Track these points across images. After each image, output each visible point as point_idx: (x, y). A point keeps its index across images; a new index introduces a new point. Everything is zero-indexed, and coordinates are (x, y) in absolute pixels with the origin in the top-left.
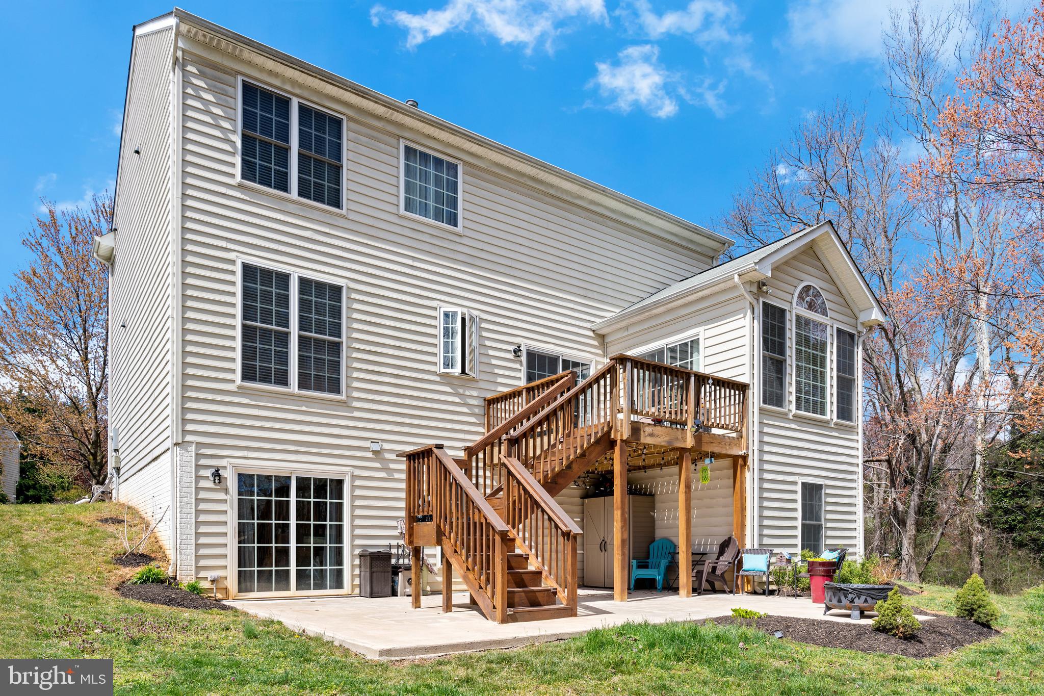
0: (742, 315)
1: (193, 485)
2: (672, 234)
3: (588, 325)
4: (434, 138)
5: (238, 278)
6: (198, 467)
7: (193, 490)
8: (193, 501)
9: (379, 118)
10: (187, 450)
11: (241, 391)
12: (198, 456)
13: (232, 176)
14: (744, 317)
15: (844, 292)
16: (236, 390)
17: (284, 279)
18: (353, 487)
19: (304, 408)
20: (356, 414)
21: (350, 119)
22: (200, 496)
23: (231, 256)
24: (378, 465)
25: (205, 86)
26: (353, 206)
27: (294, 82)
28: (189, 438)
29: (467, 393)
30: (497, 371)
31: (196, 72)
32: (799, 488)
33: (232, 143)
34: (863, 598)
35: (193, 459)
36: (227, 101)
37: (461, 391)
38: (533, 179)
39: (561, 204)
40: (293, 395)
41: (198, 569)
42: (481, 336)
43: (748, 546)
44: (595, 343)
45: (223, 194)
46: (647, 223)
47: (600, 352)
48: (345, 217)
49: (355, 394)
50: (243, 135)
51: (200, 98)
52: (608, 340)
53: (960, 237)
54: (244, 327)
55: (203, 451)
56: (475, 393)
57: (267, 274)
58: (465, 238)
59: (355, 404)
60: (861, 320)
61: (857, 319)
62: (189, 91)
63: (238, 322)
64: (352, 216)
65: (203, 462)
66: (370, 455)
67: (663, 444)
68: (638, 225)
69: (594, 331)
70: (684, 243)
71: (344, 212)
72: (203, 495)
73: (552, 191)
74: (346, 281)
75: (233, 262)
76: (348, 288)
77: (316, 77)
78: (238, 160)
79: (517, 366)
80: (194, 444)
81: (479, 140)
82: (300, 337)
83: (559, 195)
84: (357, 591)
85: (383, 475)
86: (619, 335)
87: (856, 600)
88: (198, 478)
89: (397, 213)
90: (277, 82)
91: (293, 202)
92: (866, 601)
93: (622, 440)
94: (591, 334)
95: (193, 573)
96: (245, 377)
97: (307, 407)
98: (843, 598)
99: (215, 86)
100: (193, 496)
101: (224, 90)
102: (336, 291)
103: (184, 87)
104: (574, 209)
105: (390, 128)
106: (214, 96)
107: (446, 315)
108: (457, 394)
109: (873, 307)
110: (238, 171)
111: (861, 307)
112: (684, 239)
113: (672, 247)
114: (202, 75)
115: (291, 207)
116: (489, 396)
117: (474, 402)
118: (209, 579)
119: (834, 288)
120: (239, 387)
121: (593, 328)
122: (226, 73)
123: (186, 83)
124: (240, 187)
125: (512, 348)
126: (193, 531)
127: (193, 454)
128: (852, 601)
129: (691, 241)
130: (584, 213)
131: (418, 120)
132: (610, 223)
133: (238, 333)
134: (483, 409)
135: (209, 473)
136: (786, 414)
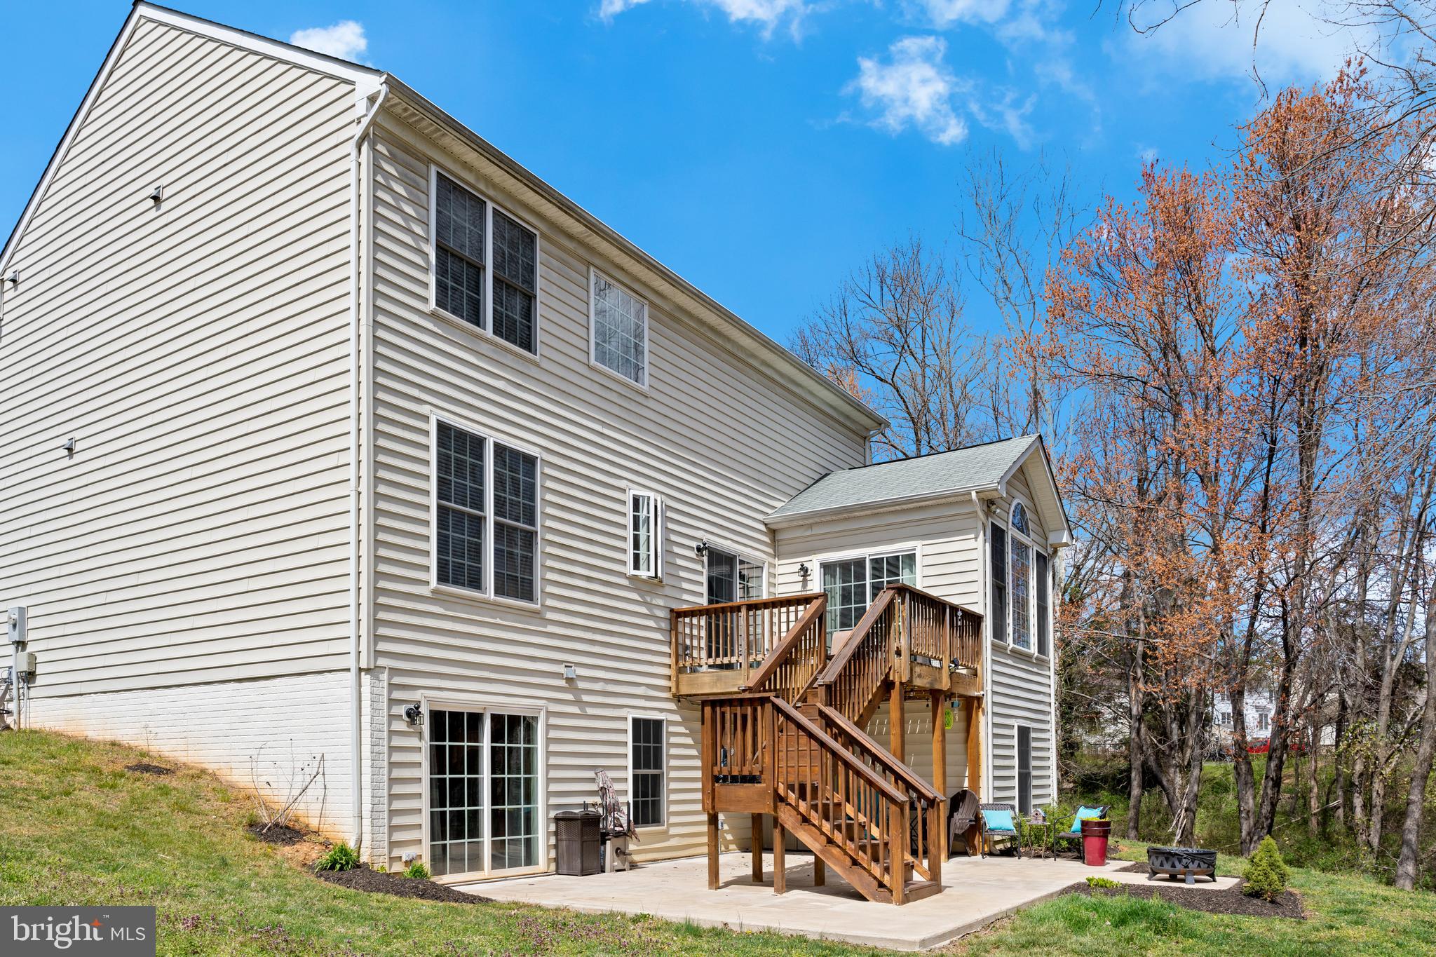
0: (973, 536)
1: (386, 728)
2: (831, 406)
3: (761, 517)
4: (622, 269)
5: (433, 441)
6: (392, 702)
7: (385, 734)
8: (386, 749)
9: (570, 237)
10: (378, 679)
11: (436, 597)
12: (392, 687)
13: (425, 300)
14: (976, 538)
15: (1039, 510)
16: (430, 595)
17: (479, 442)
18: (549, 727)
19: (498, 621)
20: (550, 629)
21: (543, 235)
22: (394, 743)
23: (425, 409)
24: (570, 697)
25: (395, 173)
26: (547, 352)
27: (488, 181)
28: (382, 662)
29: (654, 602)
30: (682, 574)
31: (387, 154)
32: (1015, 732)
33: (425, 255)
34: (1197, 862)
35: (385, 692)
36: (419, 198)
37: (648, 599)
38: (712, 329)
39: (735, 362)
40: (489, 603)
41: (393, 845)
42: (667, 528)
43: (983, 801)
44: (767, 539)
45: (415, 324)
46: (811, 393)
47: (770, 551)
48: (538, 365)
49: (550, 602)
50: (437, 246)
51: (390, 190)
52: (780, 536)
53: (1037, 418)
54: (439, 507)
55: (397, 680)
56: (660, 602)
57: (461, 435)
58: (651, 400)
59: (550, 615)
60: (1050, 541)
61: (1046, 539)
62: (379, 178)
63: (433, 501)
64: (545, 364)
65: (397, 695)
66: (562, 683)
67: (928, 686)
68: (803, 394)
69: (766, 525)
70: (842, 419)
71: (537, 358)
72: (397, 741)
73: (729, 346)
74: (538, 449)
75: (426, 419)
76: (542, 460)
77: (521, 181)
78: (432, 280)
79: (699, 567)
80: (387, 670)
81: (674, 280)
82: (496, 523)
83: (735, 351)
84: (553, 867)
85: (575, 710)
86: (798, 533)
87: (1191, 865)
88: (392, 717)
89: (586, 362)
90: (470, 178)
91: (487, 341)
92: (1199, 866)
93: (901, 683)
94: (763, 528)
95: (386, 851)
96: (442, 578)
97: (501, 619)
98: (1177, 863)
99: (406, 176)
100: (386, 743)
101: (415, 182)
102: (530, 461)
103: (375, 174)
104: (747, 369)
105: (581, 252)
106: (406, 189)
107: (636, 501)
108: (644, 603)
109: (1064, 529)
110: (432, 294)
111: (1052, 527)
112: (842, 413)
113: (831, 422)
114: (393, 159)
115: (484, 348)
116: (677, 606)
117: (660, 613)
118: (404, 859)
119: (1032, 505)
120: (434, 591)
121: (766, 521)
122: (418, 159)
123: (377, 168)
124: (433, 316)
125: (694, 544)
126: (386, 793)
127: (385, 684)
128: (1187, 867)
129: (848, 417)
130: (756, 376)
131: (617, 247)
132: (779, 390)
133: (433, 517)
134: (668, 622)
135: (401, 710)
136: (1006, 649)
